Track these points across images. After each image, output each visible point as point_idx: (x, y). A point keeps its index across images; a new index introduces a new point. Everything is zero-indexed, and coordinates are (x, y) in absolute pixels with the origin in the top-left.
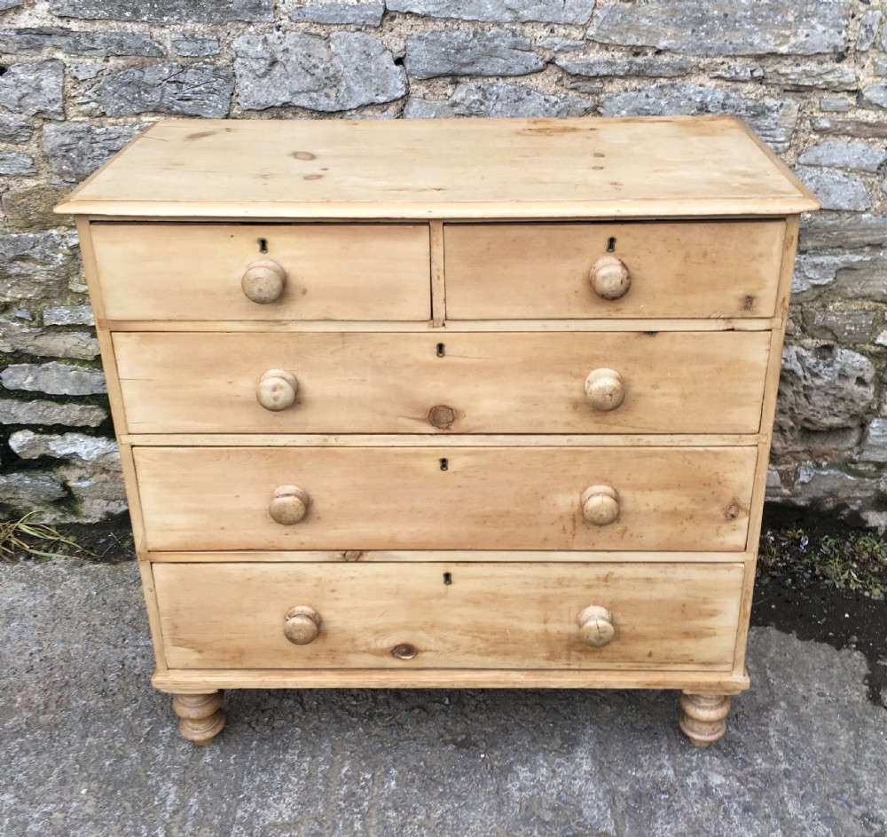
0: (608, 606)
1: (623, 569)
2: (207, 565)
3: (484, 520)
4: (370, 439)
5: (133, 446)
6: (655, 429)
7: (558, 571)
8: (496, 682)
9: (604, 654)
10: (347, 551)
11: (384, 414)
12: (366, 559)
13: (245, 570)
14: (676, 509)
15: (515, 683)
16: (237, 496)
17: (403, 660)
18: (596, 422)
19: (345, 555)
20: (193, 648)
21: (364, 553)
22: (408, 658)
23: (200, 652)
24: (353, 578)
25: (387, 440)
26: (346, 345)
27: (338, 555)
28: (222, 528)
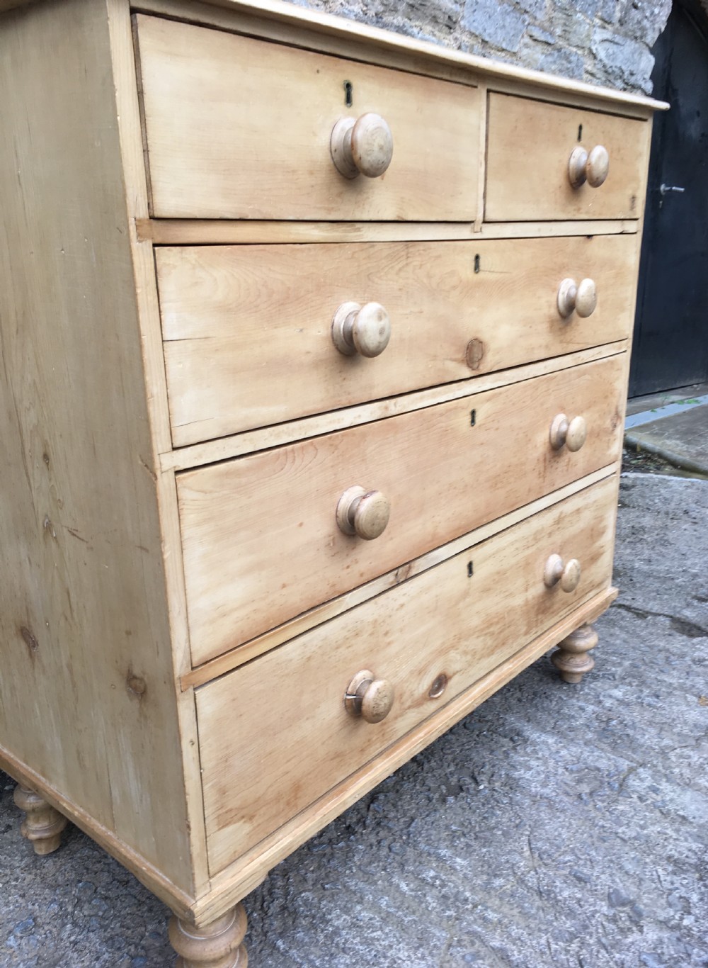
0: (558, 551)
1: (567, 505)
2: (264, 658)
3: (495, 482)
4: (422, 398)
5: (177, 472)
6: (588, 344)
7: (536, 524)
8: (499, 682)
9: (555, 607)
10: (397, 568)
11: (435, 357)
12: (413, 572)
13: (305, 645)
14: (592, 427)
15: (511, 674)
16: (301, 525)
17: (437, 698)
18: (561, 342)
19: (397, 575)
20: (243, 817)
21: (412, 564)
22: (440, 693)
23: (251, 818)
24: (402, 606)
25: (434, 396)
26: (410, 260)
27: (391, 577)
28: (284, 586)
